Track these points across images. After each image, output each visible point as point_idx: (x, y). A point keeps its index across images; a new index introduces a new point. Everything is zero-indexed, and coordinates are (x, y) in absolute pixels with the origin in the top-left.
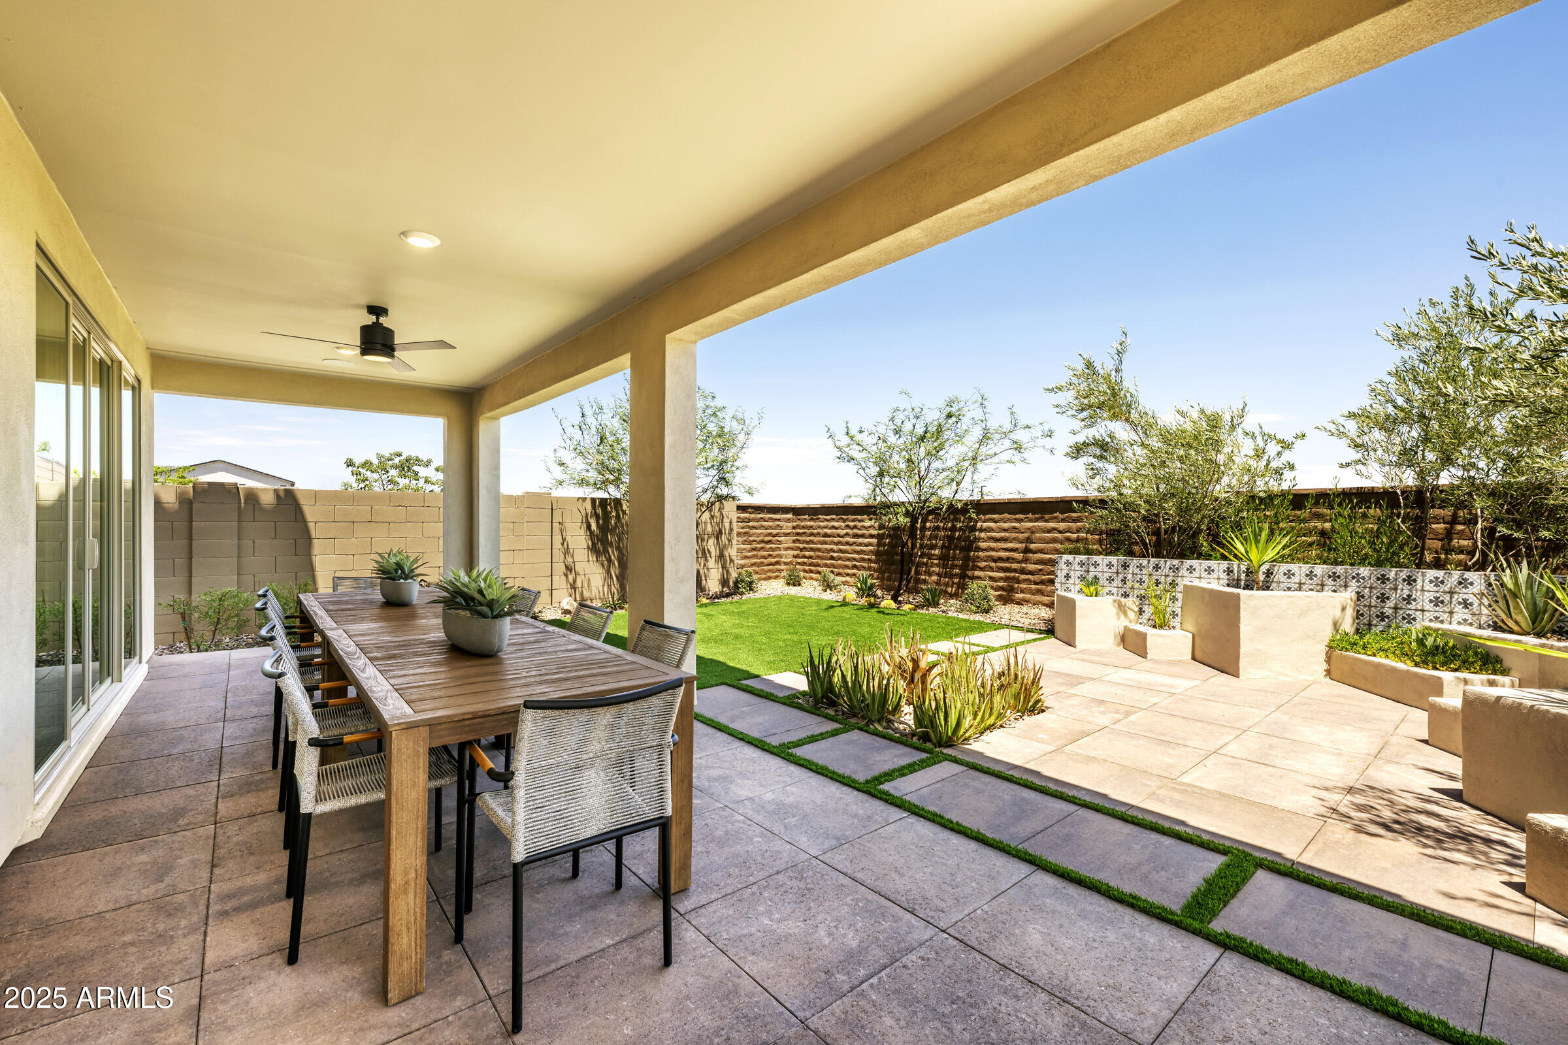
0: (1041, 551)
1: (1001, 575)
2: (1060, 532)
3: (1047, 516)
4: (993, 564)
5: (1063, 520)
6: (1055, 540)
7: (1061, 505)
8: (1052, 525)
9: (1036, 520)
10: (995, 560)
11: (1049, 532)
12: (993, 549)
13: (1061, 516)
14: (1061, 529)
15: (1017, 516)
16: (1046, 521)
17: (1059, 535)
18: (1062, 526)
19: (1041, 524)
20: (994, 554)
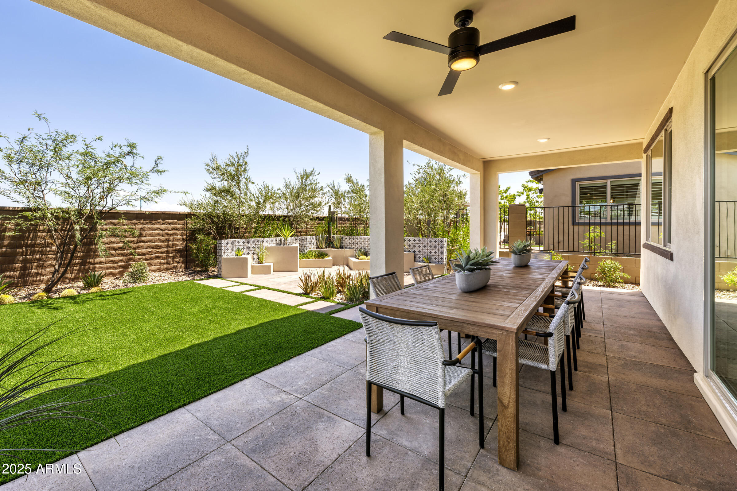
0: (150, 241)
1: (121, 258)
2: (162, 230)
3: (153, 222)
4: (113, 252)
5: (163, 224)
6: (159, 235)
7: (162, 215)
8: (157, 226)
9: (147, 223)
10: (115, 249)
11: (155, 230)
12: (113, 243)
13: (162, 222)
14: (162, 228)
15: (133, 221)
16: (153, 224)
17: (161, 232)
18: (163, 227)
19: (150, 226)
20: (115, 245)
